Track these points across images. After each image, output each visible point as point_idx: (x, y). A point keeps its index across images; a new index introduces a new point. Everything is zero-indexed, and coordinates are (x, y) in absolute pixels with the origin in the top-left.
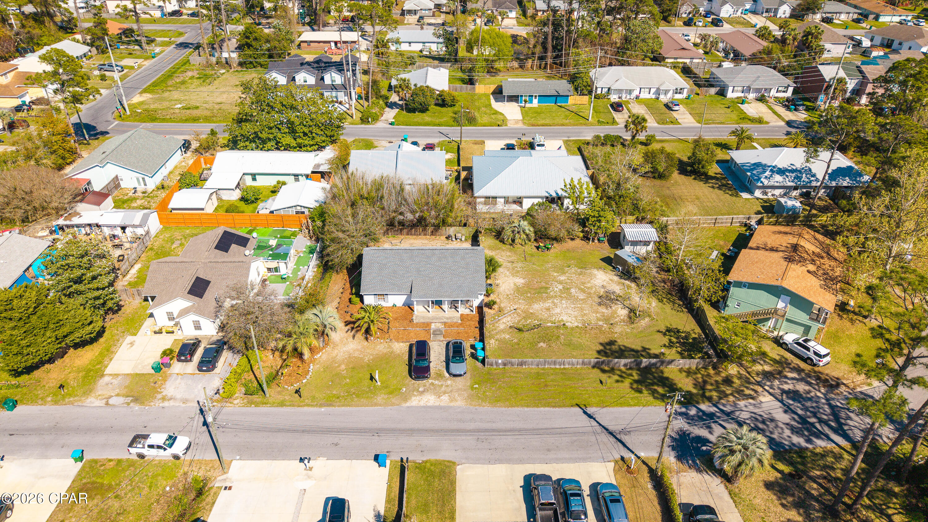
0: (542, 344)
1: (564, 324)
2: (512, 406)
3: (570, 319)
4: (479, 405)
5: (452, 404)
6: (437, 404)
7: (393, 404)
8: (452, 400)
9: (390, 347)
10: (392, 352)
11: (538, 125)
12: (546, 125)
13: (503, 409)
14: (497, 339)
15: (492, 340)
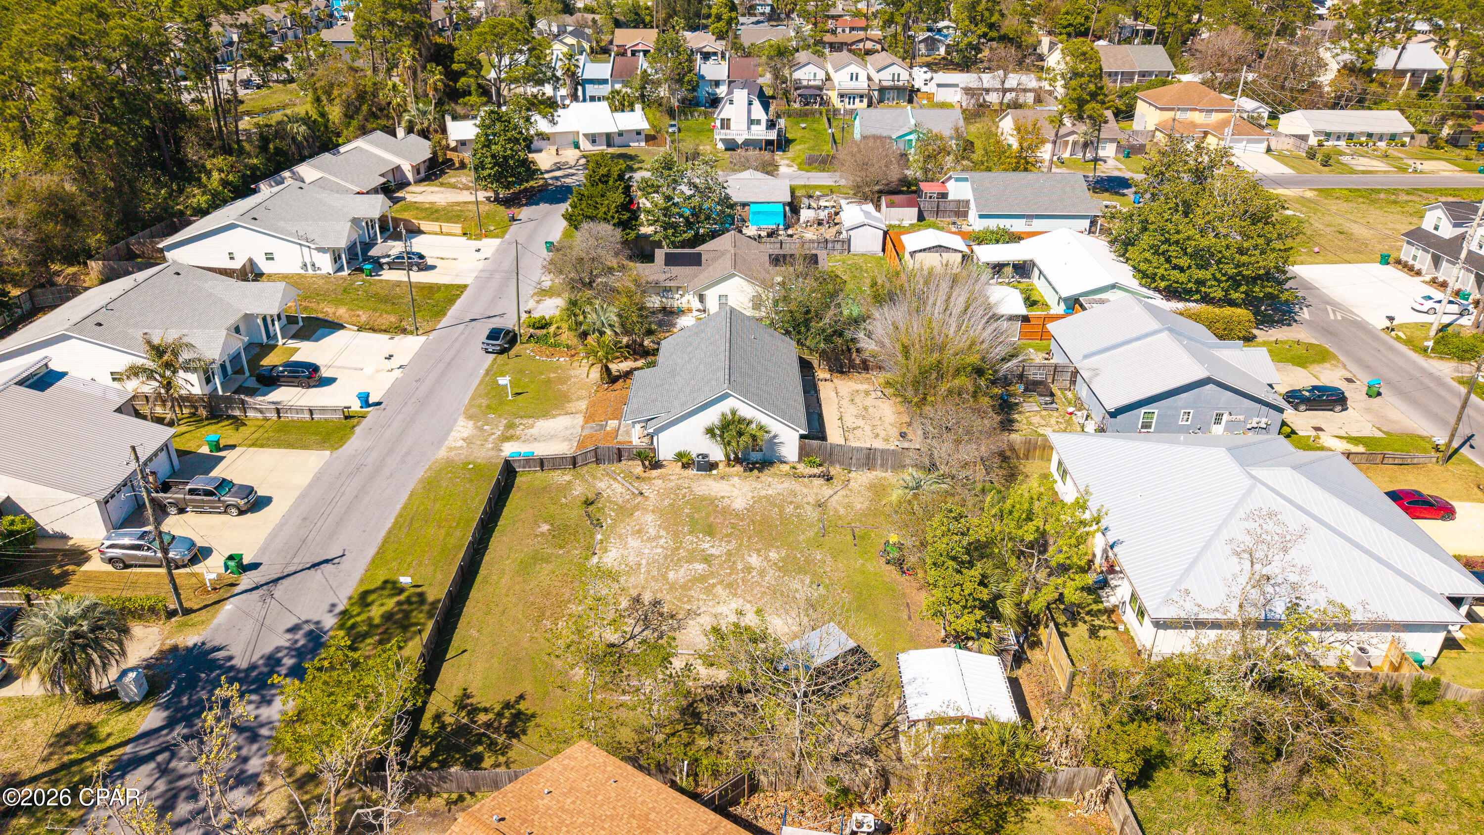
0: (545, 528)
1: (595, 554)
2: (411, 495)
3: (607, 559)
4: (430, 468)
10: (570, 401)
14: (569, 482)
15: (567, 478)
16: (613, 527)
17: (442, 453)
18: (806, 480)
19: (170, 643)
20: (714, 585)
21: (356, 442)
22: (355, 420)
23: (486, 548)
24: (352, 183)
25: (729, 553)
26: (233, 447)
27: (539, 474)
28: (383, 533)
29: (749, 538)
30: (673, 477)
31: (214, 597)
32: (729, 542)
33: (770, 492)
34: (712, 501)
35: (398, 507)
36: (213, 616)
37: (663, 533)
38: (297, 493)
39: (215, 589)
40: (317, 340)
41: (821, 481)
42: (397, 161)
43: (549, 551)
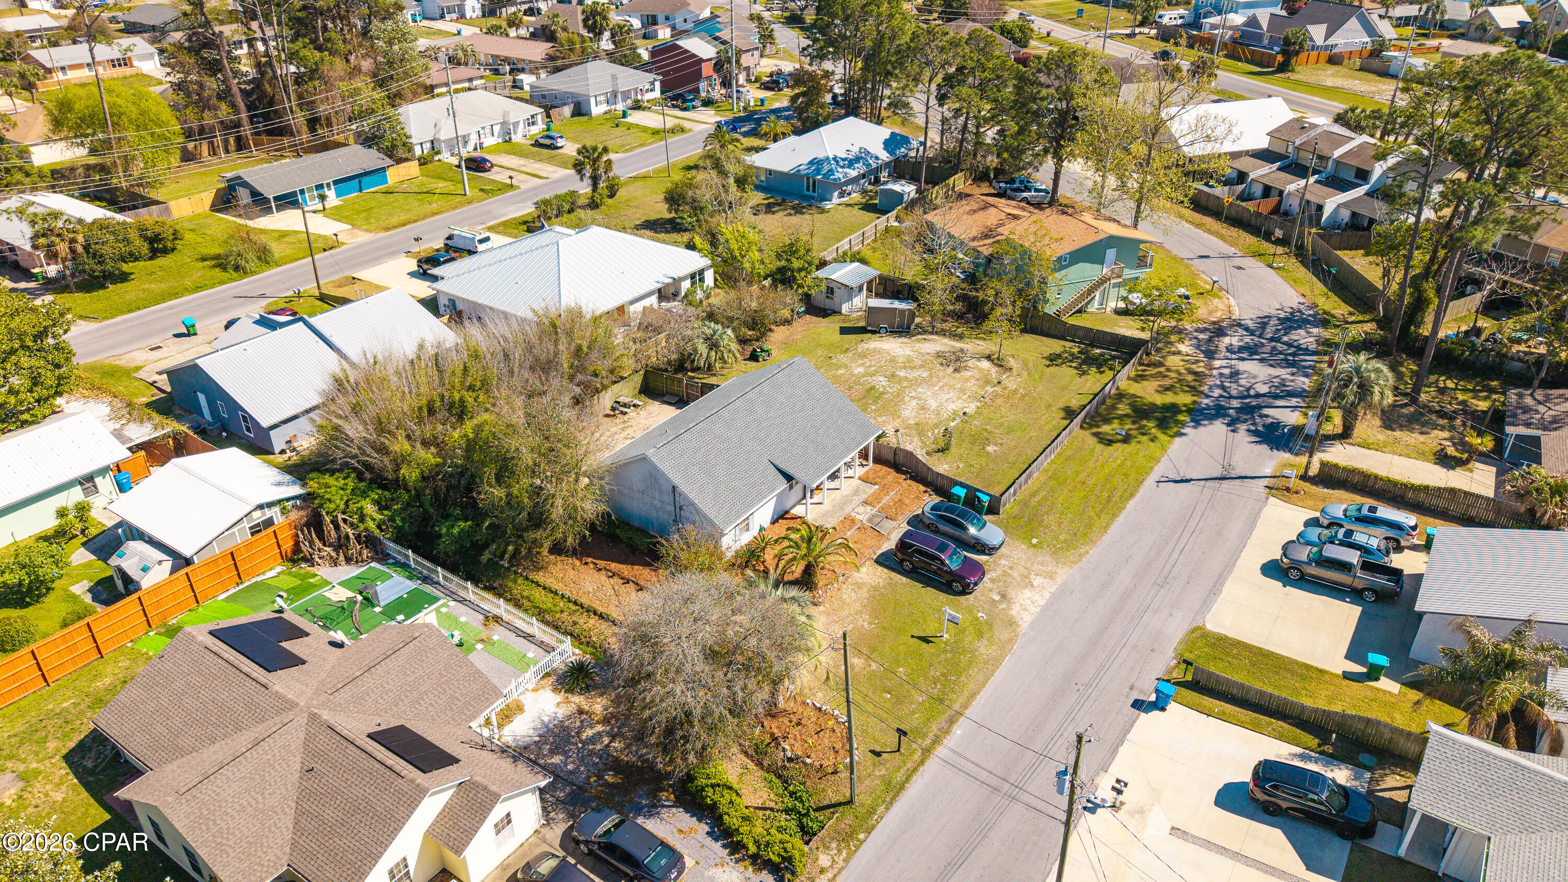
0: (990, 449)
1: (964, 413)
2: (1106, 528)
3: (959, 405)
4: (1081, 556)
5: (1060, 579)
6: (1047, 595)
7: (1011, 641)
8: (1051, 576)
9: (859, 586)
10: (875, 588)
11: (395, 227)
12: (409, 223)
13: (1107, 538)
16: (936, 425)
17: (1063, 573)
28: (1139, 496)
35: (1121, 518)
37: (907, 399)
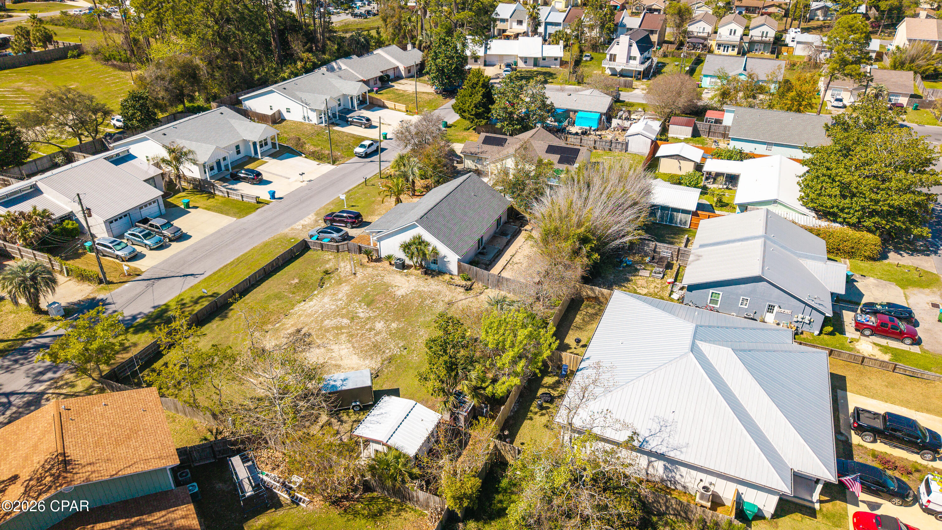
1: (305, 301)
3: (307, 306)
14: (330, 260)
15: (330, 257)
16: (326, 289)
17: (286, 230)
18: (453, 287)
19: (92, 296)
20: (342, 333)
21: (253, 217)
22: (262, 205)
23: (259, 285)
24: (361, 74)
25: (369, 318)
26: (196, 207)
27: (320, 252)
28: (222, 266)
29: (389, 312)
30: (380, 269)
31: (125, 279)
32: (374, 312)
33: (425, 289)
34: (387, 286)
35: (241, 254)
36: (117, 288)
37: (344, 298)
38: (203, 237)
39: (129, 275)
40: (281, 160)
41: (462, 290)
42: (397, 64)
43: (286, 294)
